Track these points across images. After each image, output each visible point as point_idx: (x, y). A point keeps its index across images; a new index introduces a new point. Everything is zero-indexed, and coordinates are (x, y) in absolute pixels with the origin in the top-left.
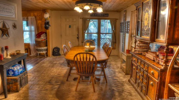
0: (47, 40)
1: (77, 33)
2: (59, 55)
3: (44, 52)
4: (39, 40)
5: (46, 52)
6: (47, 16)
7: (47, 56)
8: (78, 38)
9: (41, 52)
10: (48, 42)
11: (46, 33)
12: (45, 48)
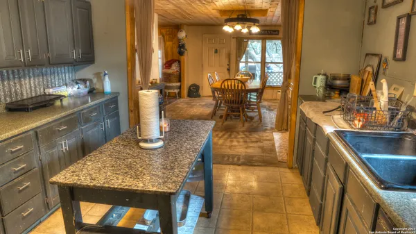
0: (180, 73)
1: (227, 62)
2: (199, 96)
3: (176, 91)
4: (170, 71)
5: (179, 90)
6: (182, 35)
7: (180, 97)
8: (229, 70)
9: (172, 91)
10: (182, 76)
11: (179, 62)
12: (178, 84)
